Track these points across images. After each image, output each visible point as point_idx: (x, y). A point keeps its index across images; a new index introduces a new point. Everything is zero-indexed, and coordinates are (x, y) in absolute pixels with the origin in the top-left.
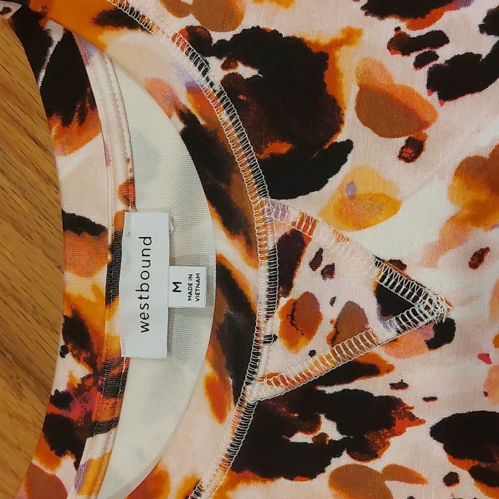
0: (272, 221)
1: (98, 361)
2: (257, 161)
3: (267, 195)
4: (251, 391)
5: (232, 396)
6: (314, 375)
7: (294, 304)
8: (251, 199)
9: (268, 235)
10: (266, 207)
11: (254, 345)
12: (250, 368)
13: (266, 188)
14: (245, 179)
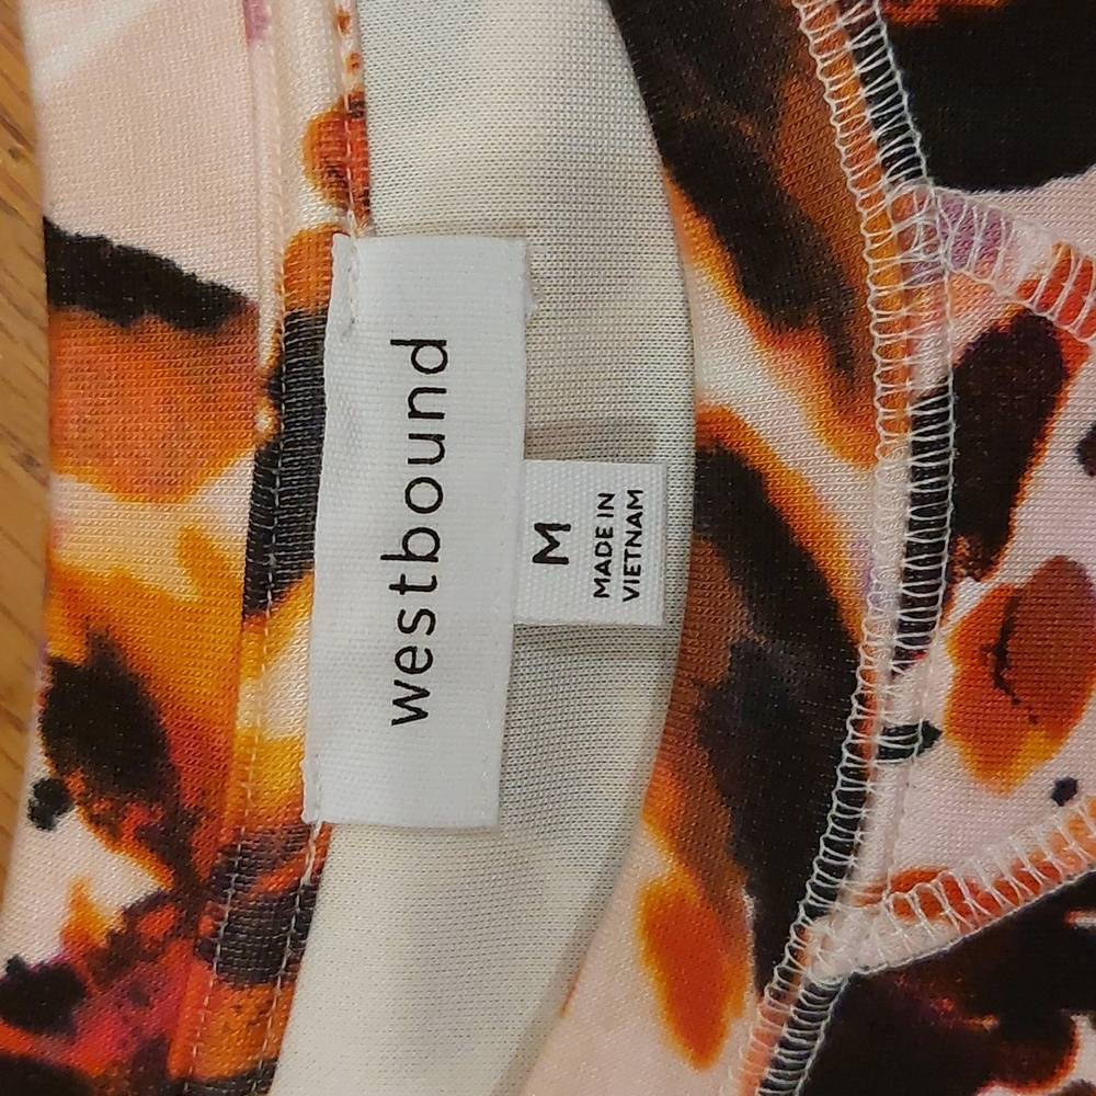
0: (941, 275)
1: (198, 837)
2: (884, 33)
3: (919, 173)
4: (825, 942)
5: (751, 964)
6: (1064, 870)
7: (1011, 604)
8: (856, 184)
9: (921, 332)
10: (919, 219)
11: (844, 764)
12: (825, 854)
13: (917, 145)
14: (833, 103)
